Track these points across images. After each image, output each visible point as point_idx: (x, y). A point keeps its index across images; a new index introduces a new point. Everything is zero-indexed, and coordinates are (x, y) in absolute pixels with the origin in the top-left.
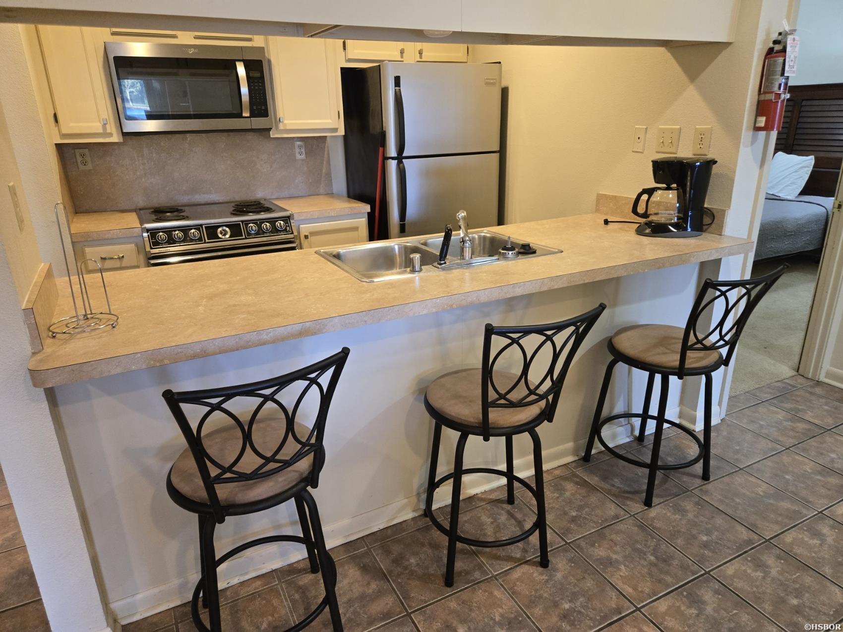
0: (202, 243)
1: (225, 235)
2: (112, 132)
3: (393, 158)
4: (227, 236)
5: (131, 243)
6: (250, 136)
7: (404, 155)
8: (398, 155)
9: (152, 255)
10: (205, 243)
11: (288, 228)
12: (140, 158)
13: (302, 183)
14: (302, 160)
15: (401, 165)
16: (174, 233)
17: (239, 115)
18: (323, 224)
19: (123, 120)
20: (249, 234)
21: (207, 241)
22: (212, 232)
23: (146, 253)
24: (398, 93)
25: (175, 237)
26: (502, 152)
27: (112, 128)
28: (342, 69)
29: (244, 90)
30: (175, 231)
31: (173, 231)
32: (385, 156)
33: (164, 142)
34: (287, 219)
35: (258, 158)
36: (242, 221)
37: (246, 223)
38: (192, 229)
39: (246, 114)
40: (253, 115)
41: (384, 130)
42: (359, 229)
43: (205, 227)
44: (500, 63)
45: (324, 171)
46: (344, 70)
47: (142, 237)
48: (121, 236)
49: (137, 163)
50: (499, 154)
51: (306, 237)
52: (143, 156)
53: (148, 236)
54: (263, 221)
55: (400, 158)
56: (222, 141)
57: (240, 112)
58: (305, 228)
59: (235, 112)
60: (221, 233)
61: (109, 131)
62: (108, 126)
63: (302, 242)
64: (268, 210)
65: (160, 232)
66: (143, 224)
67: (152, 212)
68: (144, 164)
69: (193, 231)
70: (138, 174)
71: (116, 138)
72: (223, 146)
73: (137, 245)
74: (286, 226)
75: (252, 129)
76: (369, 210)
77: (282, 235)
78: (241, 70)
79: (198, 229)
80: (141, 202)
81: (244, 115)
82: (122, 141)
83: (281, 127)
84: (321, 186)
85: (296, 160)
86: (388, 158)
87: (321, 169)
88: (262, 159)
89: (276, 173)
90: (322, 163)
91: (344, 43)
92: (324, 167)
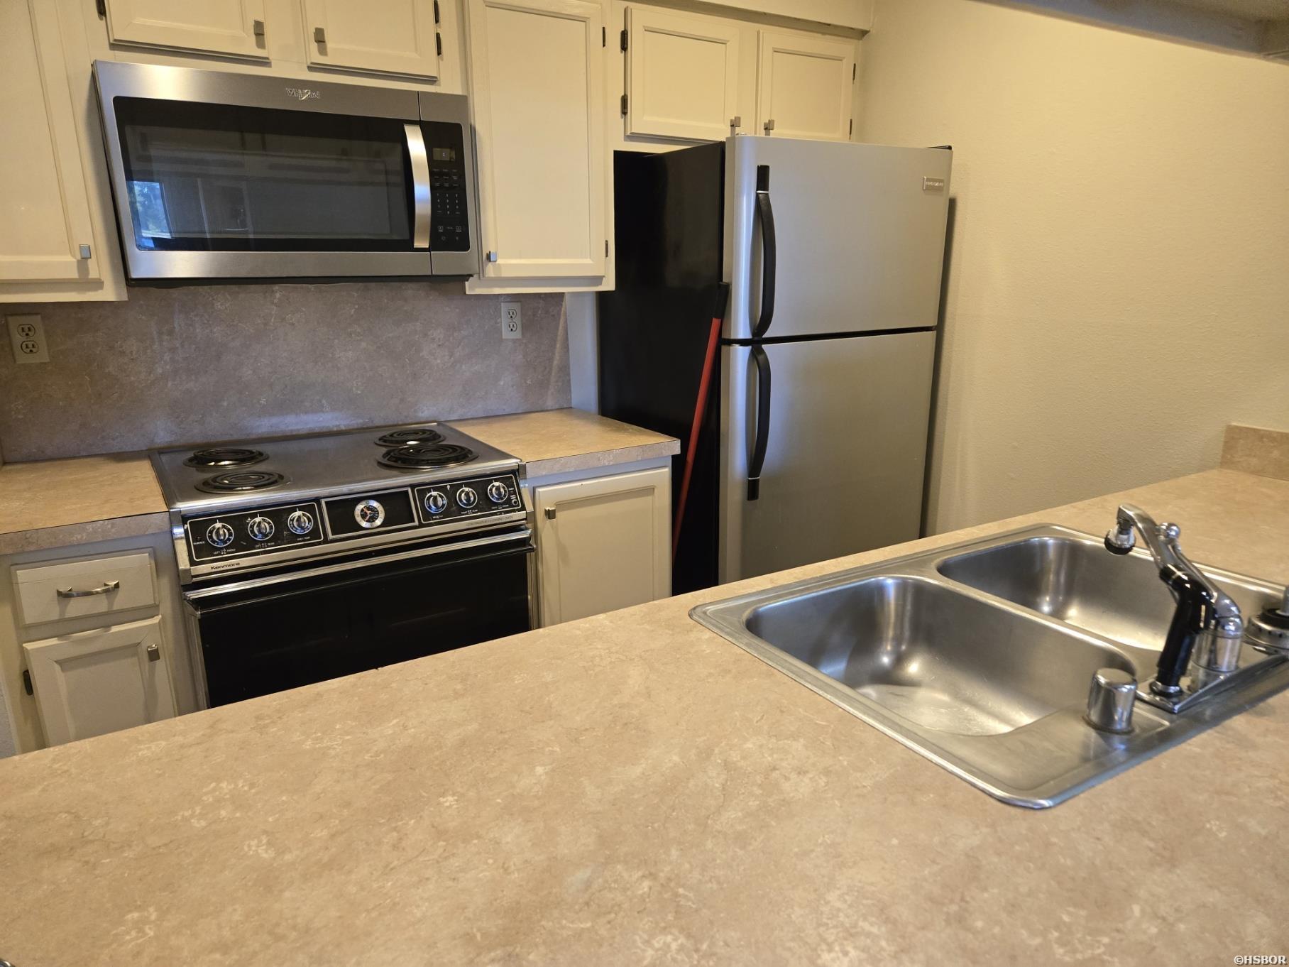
0: (319, 544)
1: (372, 519)
2: (103, 279)
3: (743, 342)
4: (378, 522)
5: (138, 550)
6: (410, 290)
7: (768, 334)
8: (754, 334)
9: (194, 580)
10: (326, 541)
11: (513, 497)
12: (165, 337)
13: (512, 386)
14: (514, 341)
15: (761, 358)
16: (250, 521)
17: (407, 245)
18: (584, 483)
19: (131, 249)
20: (428, 515)
21: (331, 536)
22: (342, 513)
23: (178, 573)
24: (763, 203)
25: (252, 531)
26: (939, 328)
27: (101, 267)
28: (617, 154)
29: (422, 189)
30: (254, 516)
31: (246, 516)
32: (725, 336)
33: (223, 301)
34: (512, 477)
35: (426, 335)
36: (413, 486)
37: (422, 489)
38: (294, 510)
39: (421, 242)
40: (436, 245)
41: (725, 280)
42: (656, 490)
43: (326, 502)
44: (950, 148)
45: (555, 362)
46: (620, 157)
47: (168, 535)
48: (115, 537)
49: (155, 347)
50: (935, 332)
51: (550, 515)
52: (171, 332)
53: (186, 531)
54: (457, 483)
55: (756, 341)
56: (349, 300)
57: (407, 237)
58: (548, 495)
59: (395, 237)
60: (364, 516)
61: (93, 274)
62: (92, 263)
63: (540, 524)
64: (462, 454)
65: (214, 521)
66: (174, 503)
67: (191, 460)
68: (173, 350)
69: (297, 513)
70: (160, 371)
71: (110, 292)
72: (353, 310)
73: (154, 556)
74: (510, 494)
75: (432, 276)
76: (677, 451)
77: (500, 513)
78: (416, 146)
79: (309, 509)
80: (162, 434)
81: (417, 244)
82: (125, 298)
83: (490, 271)
84: (549, 393)
85: (501, 340)
86: (731, 342)
87: (551, 360)
88: (434, 339)
89: (461, 366)
90: (553, 346)
91: (624, 100)
92: (557, 355)
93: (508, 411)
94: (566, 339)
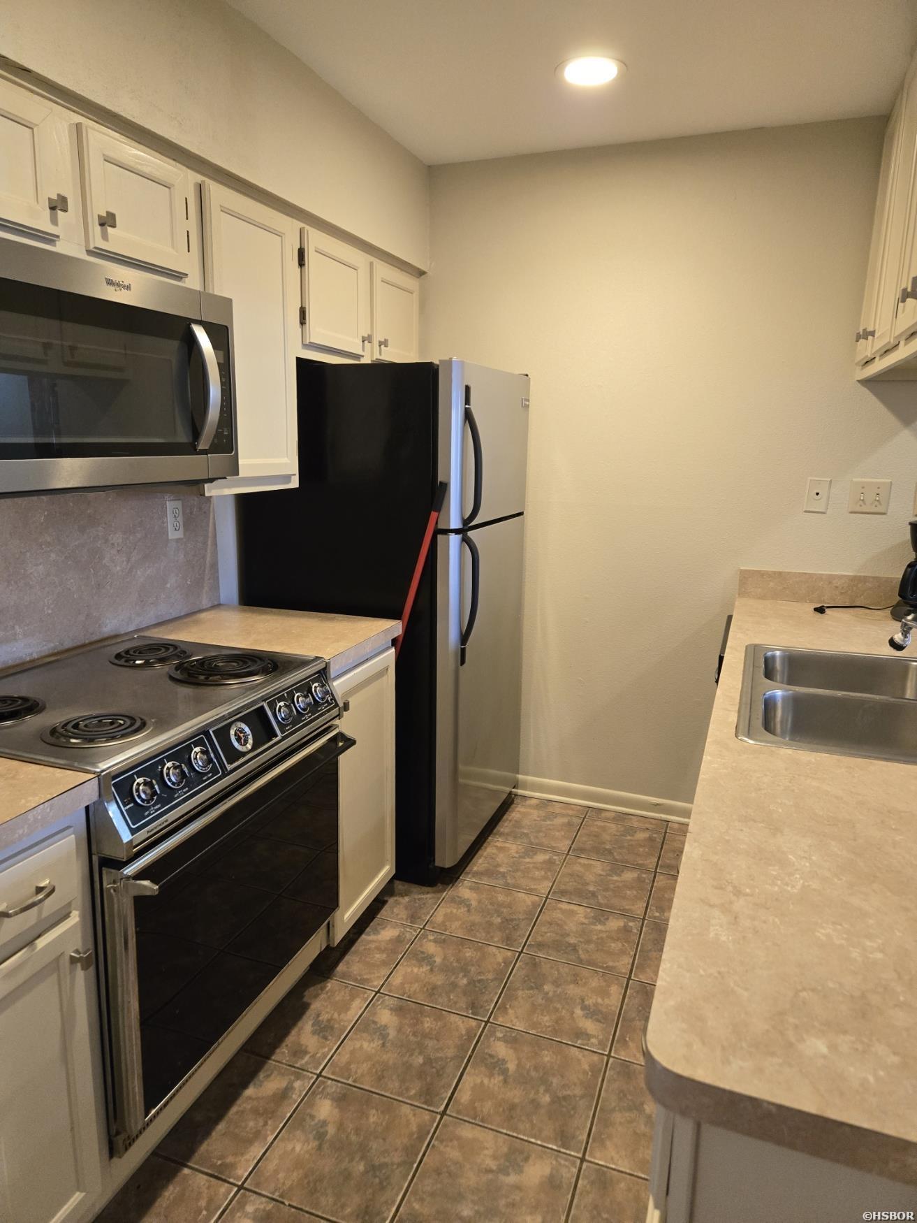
0: (220, 779)
1: (245, 742)
3: (457, 531)
7: (475, 522)
8: (463, 524)
10: (224, 774)
11: (328, 695)
13: (177, 588)
14: (178, 540)
15: (469, 542)
16: (162, 769)
20: (283, 727)
21: (228, 768)
25: (169, 779)
28: (299, 360)
29: (215, 391)
30: (165, 761)
31: (159, 763)
32: (441, 526)
34: (319, 676)
35: (107, 541)
36: (264, 700)
37: (270, 700)
38: (192, 747)
39: (205, 445)
41: (440, 478)
44: (527, 375)
45: (208, 560)
46: (301, 364)
51: (346, 707)
55: (465, 530)
60: (239, 740)
65: (134, 776)
69: (196, 750)
74: (325, 693)
76: (399, 631)
77: (325, 714)
81: (202, 446)
84: (204, 591)
85: (168, 540)
86: (447, 532)
87: (204, 557)
88: (113, 544)
89: (136, 572)
90: (205, 543)
91: (303, 312)
92: (209, 551)
93: (174, 615)
94: (215, 536)
